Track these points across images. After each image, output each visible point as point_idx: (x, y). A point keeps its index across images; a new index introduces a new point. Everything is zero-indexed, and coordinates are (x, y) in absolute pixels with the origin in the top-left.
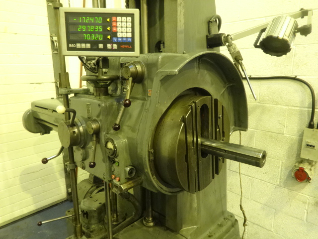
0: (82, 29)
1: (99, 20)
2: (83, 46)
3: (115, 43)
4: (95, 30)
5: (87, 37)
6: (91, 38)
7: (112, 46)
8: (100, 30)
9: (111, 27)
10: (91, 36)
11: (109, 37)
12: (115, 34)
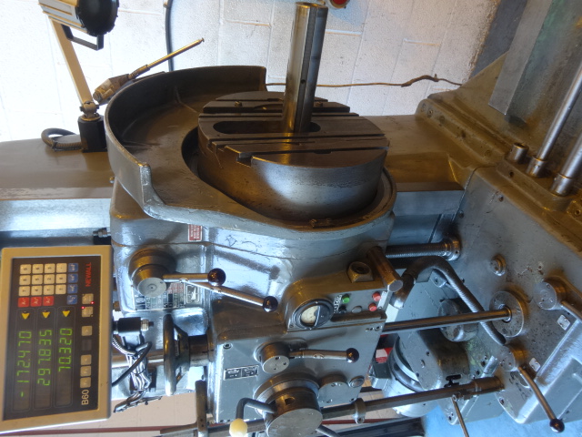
0: (46, 377)
1: (25, 336)
2: (85, 371)
3: (80, 299)
4: (47, 347)
5: (65, 365)
6: (67, 355)
7: (86, 305)
8: (48, 333)
9: (42, 308)
10: (63, 354)
11: (66, 313)
12: (59, 300)
